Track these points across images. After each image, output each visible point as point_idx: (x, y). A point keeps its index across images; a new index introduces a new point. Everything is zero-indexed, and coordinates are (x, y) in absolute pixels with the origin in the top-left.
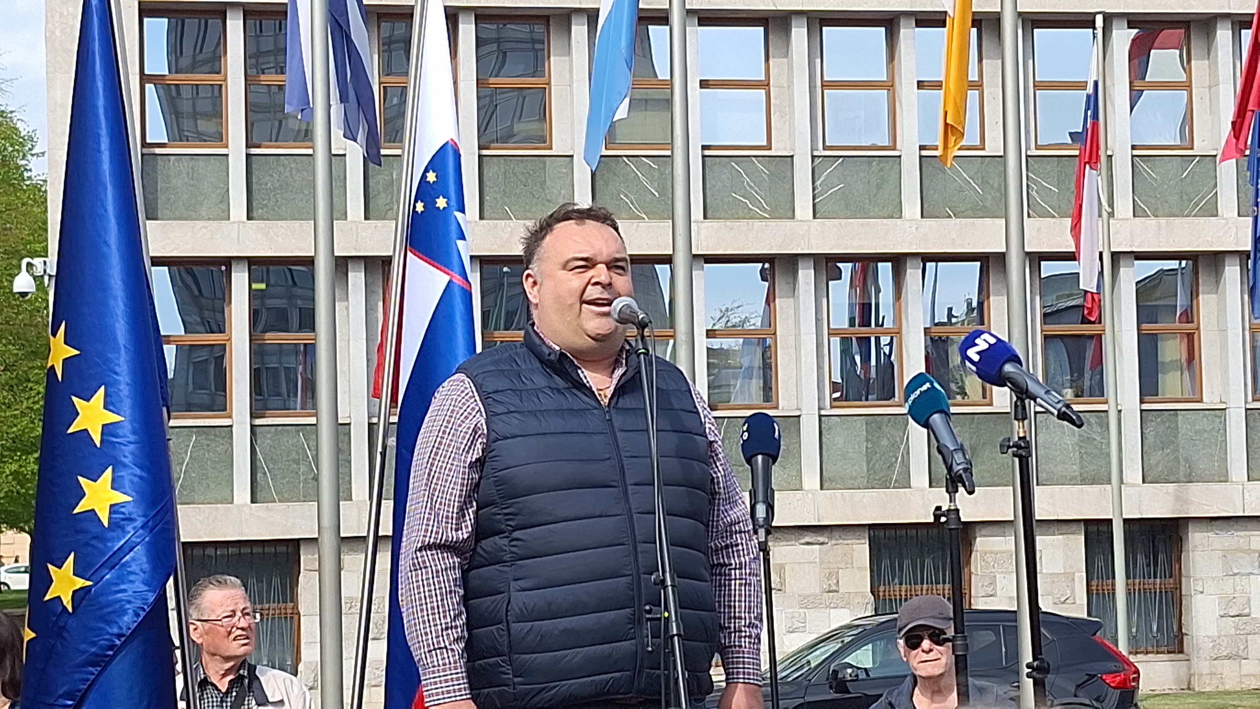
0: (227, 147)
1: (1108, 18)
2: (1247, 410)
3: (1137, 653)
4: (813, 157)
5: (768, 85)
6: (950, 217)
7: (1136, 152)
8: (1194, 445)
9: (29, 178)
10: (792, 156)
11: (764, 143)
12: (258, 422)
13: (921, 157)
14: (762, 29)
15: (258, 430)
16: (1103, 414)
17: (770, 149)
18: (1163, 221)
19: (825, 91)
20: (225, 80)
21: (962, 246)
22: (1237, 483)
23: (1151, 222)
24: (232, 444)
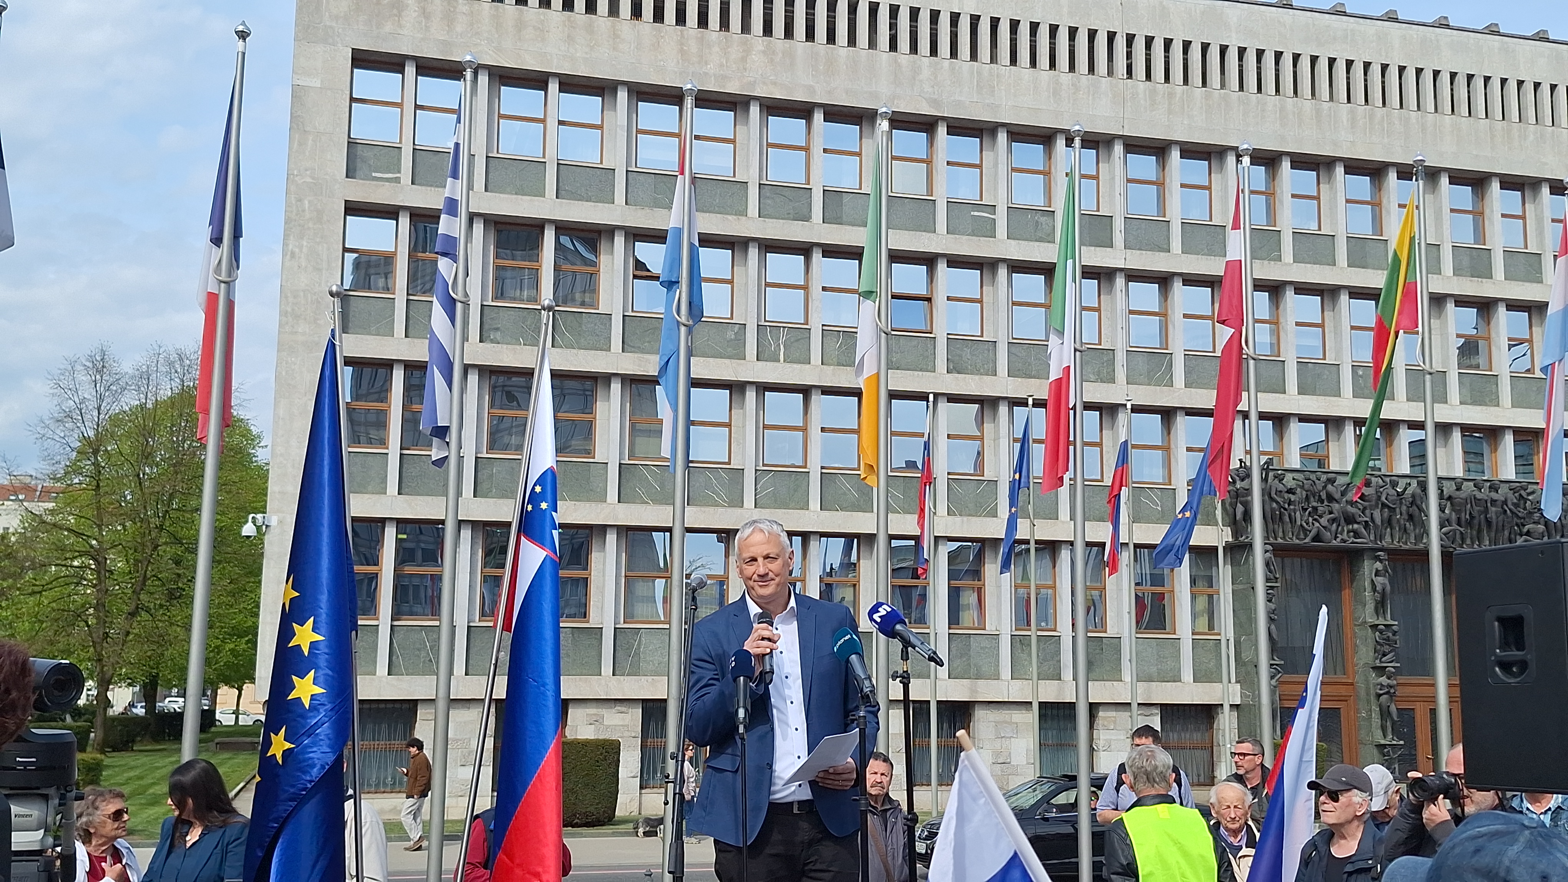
0: (387, 448)
1: (936, 395)
2: (1011, 635)
3: (942, 785)
4: (756, 470)
5: (730, 425)
6: (838, 510)
7: (950, 477)
8: (980, 656)
9: (256, 461)
10: (743, 469)
11: (727, 461)
12: (396, 623)
13: (821, 473)
14: (728, 391)
15: (396, 629)
16: (926, 635)
17: (730, 464)
18: (965, 518)
19: (765, 431)
20: (390, 407)
21: (845, 528)
22: (1005, 681)
23: (958, 519)
24: (377, 637)
